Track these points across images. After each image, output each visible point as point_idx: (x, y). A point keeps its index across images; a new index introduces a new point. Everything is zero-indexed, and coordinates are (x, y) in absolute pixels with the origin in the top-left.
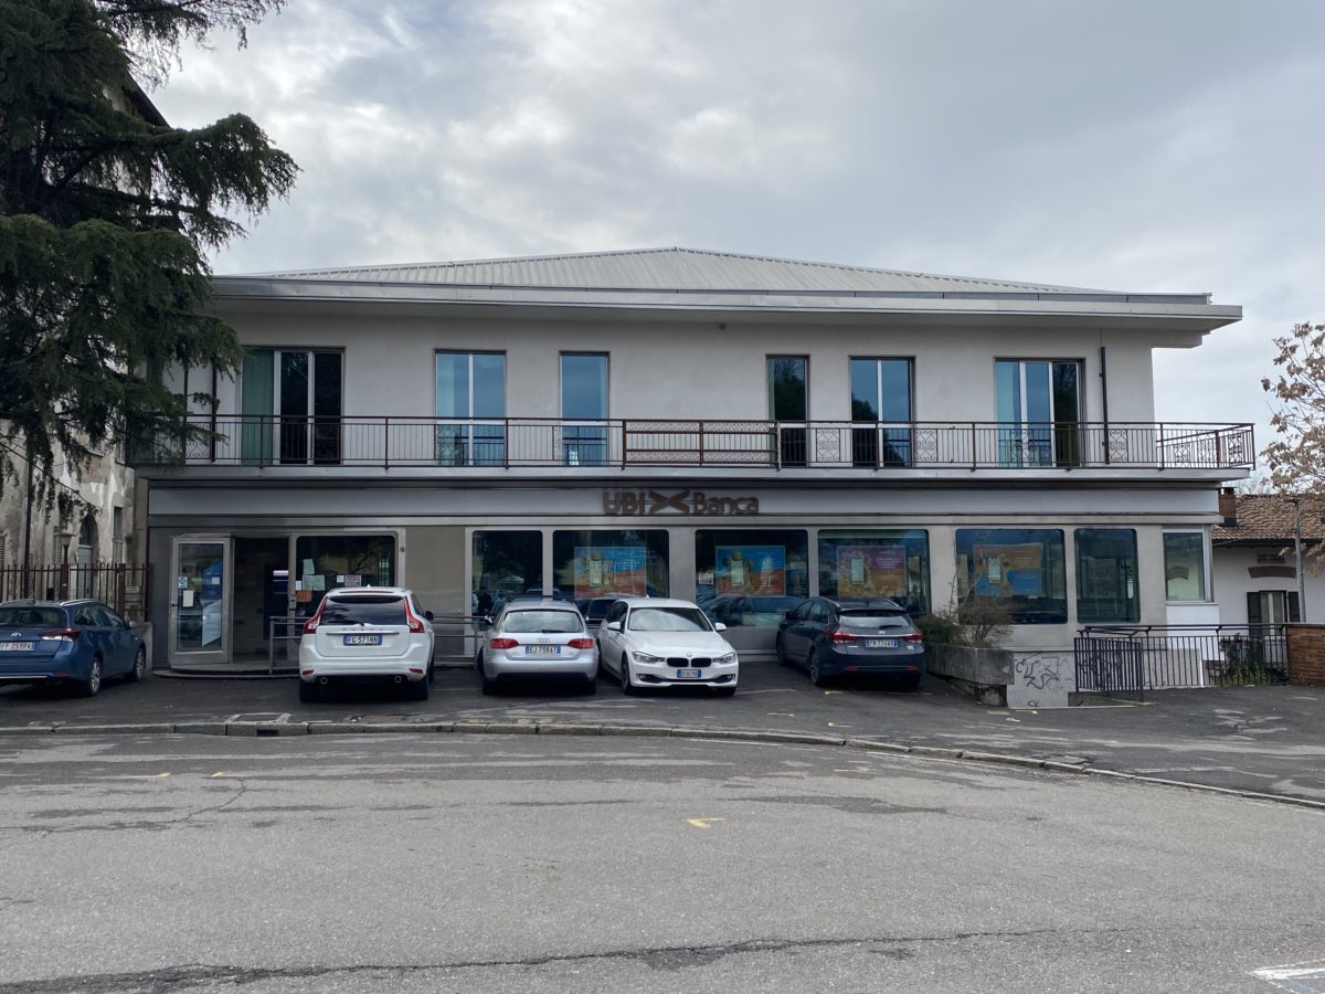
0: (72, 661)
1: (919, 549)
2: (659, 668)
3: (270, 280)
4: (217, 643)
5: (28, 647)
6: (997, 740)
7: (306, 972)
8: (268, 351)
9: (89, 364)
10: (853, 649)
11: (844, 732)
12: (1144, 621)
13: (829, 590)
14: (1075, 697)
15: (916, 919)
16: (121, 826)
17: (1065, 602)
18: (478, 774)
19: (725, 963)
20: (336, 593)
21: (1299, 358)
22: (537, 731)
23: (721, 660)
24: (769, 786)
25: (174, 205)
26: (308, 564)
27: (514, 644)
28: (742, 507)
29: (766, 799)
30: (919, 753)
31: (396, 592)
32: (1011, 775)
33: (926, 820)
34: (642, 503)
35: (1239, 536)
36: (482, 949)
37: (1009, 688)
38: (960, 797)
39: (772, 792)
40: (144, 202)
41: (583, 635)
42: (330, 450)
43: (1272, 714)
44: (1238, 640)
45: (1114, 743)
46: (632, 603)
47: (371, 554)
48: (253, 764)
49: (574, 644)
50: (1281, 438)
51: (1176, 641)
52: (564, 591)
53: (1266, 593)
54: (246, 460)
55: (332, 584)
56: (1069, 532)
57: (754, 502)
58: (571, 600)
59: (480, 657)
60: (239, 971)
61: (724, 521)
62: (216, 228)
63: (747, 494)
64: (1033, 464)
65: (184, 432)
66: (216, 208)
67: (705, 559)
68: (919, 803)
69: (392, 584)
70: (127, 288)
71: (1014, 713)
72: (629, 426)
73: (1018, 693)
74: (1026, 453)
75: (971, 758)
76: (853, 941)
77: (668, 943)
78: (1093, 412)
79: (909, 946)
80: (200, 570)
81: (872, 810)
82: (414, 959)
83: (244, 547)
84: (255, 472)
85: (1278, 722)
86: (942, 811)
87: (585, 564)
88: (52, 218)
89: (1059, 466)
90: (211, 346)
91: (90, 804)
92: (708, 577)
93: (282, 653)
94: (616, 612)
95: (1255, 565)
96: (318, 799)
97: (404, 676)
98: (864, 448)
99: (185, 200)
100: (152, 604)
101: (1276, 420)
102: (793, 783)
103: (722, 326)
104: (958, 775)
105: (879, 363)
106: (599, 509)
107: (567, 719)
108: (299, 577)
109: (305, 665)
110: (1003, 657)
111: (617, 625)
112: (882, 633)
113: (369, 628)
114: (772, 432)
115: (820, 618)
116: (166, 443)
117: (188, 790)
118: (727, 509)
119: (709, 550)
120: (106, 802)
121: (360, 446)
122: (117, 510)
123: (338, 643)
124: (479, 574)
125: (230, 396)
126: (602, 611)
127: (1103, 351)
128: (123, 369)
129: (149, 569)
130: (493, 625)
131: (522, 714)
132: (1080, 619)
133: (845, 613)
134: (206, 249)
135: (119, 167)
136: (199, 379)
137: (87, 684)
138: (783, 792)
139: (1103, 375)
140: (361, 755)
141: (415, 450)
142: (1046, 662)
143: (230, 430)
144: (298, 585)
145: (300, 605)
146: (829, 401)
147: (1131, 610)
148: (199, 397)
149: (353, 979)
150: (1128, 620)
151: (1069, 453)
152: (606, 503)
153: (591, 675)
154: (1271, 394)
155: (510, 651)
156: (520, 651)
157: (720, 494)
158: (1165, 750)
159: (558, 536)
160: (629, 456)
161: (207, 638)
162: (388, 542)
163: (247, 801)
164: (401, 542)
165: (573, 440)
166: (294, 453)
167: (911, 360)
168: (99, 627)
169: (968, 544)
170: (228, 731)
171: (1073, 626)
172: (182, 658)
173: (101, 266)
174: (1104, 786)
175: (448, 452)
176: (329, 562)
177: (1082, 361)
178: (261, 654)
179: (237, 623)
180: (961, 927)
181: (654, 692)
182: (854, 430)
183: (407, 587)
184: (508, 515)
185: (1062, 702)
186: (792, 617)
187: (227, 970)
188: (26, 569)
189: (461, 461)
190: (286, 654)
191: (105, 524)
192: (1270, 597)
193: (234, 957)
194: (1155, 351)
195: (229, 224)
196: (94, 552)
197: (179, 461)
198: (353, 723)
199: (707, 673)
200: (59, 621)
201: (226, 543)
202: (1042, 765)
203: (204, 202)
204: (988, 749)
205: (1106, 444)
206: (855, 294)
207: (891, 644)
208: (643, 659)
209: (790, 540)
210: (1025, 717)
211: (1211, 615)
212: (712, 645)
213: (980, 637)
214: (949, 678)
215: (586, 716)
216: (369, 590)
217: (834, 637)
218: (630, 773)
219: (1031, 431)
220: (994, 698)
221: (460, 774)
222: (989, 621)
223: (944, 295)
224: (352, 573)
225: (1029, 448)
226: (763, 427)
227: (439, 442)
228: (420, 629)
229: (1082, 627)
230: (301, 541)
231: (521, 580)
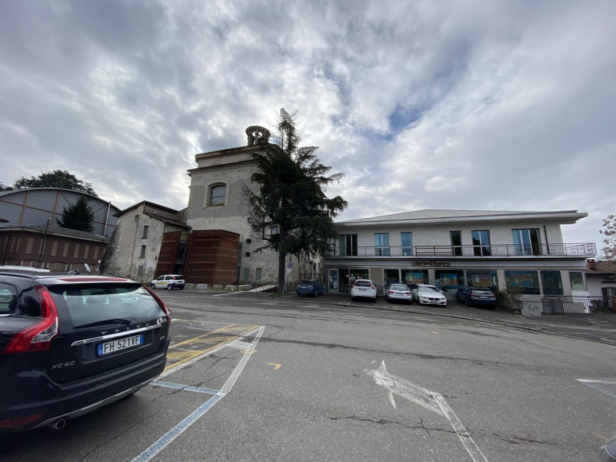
0: (313, 290)
1: (495, 274)
2: (426, 300)
3: (344, 223)
4: (336, 289)
5: (306, 288)
6: (516, 322)
7: (355, 348)
8: (344, 235)
9: (315, 240)
10: (476, 298)
11: (474, 317)
12: (565, 295)
13: (470, 284)
14: (543, 314)
15: (486, 358)
16: (322, 320)
17: (539, 289)
18: (386, 318)
19: (438, 359)
20: (357, 280)
21: (611, 224)
22: (399, 311)
23: (442, 299)
24: (453, 327)
25: (328, 211)
26: (352, 274)
27: (393, 292)
28: (446, 265)
29: (451, 330)
30: (494, 323)
31: (369, 281)
32: (519, 330)
33: (492, 338)
34: (421, 264)
35: (597, 272)
36: (387, 350)
37: (522, 310)
38: (503, 334)
39: (453, 328)
40: (323, 211)
41: (409, 292)
42: (355, 253)
43: (605, 320)
44: (599, 301)
45: (553, 325)
46: (420, 285)
47: (363, 273)
48: (344, 311)
49: (406, 293)
50: (607, 246)
51: (575, 300)
52: (404, 282)
53: (608, 288)
54: (340, 255)
55: (357, 279)
56: (539, 272)
57: (449, 264)
58: (406, 284)
59: (386, 295)
60: (343, 346)
61: (442, 268)
62: (334, 214)
63: (447, 262)
64: (526, 254)
65: (330, 250)
66: (335, 211)
67: (437, 276)
68: (491, 334)
69: (368, 279)
70: (321, 226)
71: (524, 316)
72: (417, 247)
73: (525, 311)
74: (523, 252)
75: (509, 326)
76: (469, 360)
77: (425, 354)
78: (543, 241)
79: (484, 363)
80: (333, 275)
81: (479, 335)
82: (374, 349)
83: (340, 271)
84: (342, 257)
85: (608, 323)
86: (498, 336)
87: (409, 277)
88: (309, 216)
89: (534, 255)
90: (334, 235)
91: (318, 316)
92: (438, 280)
93: (348, 291)
94: (417, 287)
95: (603, 280)
96: (356, 319)
97: (371, 298)
98: (477, 251)
99: (330, 211)
100: (325, 280)
101: (605, 241)
102: (458, 327)
103: (438, 225)
104: (503, 329)
105: (480, 232)
106: (411, 265)
107: (406, 309)
108: (351, 277)
109: (352, 294)
110: (520, 302)
111: (416, 290)
112: (484, 295)
113: (364, 287)
114: (452, 248)
115: (467, 291)
116: (327, 252)
117: (333, 315)
118: (442, 265)
119: (438, 274)
120: (320, 315)
121: (361, 252)
122: (319, 264)
123: (358, 290)
124: (386, 278)
125: (338, 243)
126: (413, 287)
127: (544, 227)
128: (320, 240)
129: (325, 274)
130: (389, 288)
131: (396, 307)
132: (544, 294)
133: (474, 290)
134: (333, 218)
135: (319, 206)
136: (332, 241)
137: (315, 294)
138: (456, 329)
139: (545, 232)
140: (363, 312)
141: (371, 253)
142: (534, 304)
143: (337, 249)
144: (350, 278)
145: (351, 282)
146: (467, 240)
147: (560, 292)
148: (332, 244)
149: (363, 351)
150: (560, 294)
151: (537, 251)
152: (413, 264)
153: (411, 300)
154: (603, 234)
155: (393, 294)
156: (395, 294)
157: (440, 262)
158: (567, 328)
159: (402, 270)
160: (418, 254)
161: (335, 287)
162: (367, 271)
163: (343, 318)
164: (369, 271)
165: (404, 250)
166: (349, 254)
167: (488, 231)
168: (317, 284)
169: (507, 274)
170: (339, 305)
171: (542, 295)
172: (331, 291)
173: (317, 223)
174: (547, 335)
175: (378, 253)
176: (356, 274)
177: (538, 229)
178: (344, 291)
179: (340, 285)
180: (497, 361)
181: (426, 305)
182: (474, 247)
183: (371, 280)
184: (392, 266)
185: (540, 315)
186: (460, 290)
187: (342, 346)
188: (305, 274)
189: (380, 255)
190: (349, 291)
191: (317, 266)
192: (610, 290)
193: (342, 344)
194: (561, 226)
195: (337, 214)
196: (315, 271)
197: (329, 255)
198: (362, 306)
199: (438, 302)
200: (311, 283)
201: (338, 270)
202: (529, 329)
203: (333, 211)
204: (514, 324)
205: (548, 249)
206: (472, 217)
207: (487, 298)
208: (423, 298)
209: (459, 273)
210: (527, 318)
211: (587, 294)
212: (440, 296)
213: (512, 297)
214: (505, 307)
215: (410, 309)
216: (364, 280)
217: (471, 295)
218: (420, 321)
219: (524, 246)
220: (518, 312)
221: (382, 317)
222: (515, 293)
223: (496, 215)
224: (360, 276)
225: (525, 251)
226: (450, 247)
227: (376, 251)
228: (374, 288)
229: (544, 296)
230: (351, 270)
231: (395, 279)
